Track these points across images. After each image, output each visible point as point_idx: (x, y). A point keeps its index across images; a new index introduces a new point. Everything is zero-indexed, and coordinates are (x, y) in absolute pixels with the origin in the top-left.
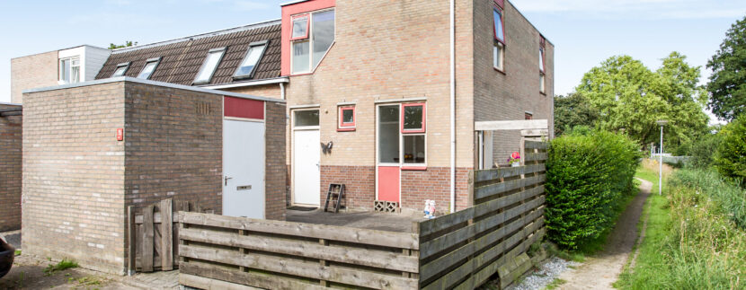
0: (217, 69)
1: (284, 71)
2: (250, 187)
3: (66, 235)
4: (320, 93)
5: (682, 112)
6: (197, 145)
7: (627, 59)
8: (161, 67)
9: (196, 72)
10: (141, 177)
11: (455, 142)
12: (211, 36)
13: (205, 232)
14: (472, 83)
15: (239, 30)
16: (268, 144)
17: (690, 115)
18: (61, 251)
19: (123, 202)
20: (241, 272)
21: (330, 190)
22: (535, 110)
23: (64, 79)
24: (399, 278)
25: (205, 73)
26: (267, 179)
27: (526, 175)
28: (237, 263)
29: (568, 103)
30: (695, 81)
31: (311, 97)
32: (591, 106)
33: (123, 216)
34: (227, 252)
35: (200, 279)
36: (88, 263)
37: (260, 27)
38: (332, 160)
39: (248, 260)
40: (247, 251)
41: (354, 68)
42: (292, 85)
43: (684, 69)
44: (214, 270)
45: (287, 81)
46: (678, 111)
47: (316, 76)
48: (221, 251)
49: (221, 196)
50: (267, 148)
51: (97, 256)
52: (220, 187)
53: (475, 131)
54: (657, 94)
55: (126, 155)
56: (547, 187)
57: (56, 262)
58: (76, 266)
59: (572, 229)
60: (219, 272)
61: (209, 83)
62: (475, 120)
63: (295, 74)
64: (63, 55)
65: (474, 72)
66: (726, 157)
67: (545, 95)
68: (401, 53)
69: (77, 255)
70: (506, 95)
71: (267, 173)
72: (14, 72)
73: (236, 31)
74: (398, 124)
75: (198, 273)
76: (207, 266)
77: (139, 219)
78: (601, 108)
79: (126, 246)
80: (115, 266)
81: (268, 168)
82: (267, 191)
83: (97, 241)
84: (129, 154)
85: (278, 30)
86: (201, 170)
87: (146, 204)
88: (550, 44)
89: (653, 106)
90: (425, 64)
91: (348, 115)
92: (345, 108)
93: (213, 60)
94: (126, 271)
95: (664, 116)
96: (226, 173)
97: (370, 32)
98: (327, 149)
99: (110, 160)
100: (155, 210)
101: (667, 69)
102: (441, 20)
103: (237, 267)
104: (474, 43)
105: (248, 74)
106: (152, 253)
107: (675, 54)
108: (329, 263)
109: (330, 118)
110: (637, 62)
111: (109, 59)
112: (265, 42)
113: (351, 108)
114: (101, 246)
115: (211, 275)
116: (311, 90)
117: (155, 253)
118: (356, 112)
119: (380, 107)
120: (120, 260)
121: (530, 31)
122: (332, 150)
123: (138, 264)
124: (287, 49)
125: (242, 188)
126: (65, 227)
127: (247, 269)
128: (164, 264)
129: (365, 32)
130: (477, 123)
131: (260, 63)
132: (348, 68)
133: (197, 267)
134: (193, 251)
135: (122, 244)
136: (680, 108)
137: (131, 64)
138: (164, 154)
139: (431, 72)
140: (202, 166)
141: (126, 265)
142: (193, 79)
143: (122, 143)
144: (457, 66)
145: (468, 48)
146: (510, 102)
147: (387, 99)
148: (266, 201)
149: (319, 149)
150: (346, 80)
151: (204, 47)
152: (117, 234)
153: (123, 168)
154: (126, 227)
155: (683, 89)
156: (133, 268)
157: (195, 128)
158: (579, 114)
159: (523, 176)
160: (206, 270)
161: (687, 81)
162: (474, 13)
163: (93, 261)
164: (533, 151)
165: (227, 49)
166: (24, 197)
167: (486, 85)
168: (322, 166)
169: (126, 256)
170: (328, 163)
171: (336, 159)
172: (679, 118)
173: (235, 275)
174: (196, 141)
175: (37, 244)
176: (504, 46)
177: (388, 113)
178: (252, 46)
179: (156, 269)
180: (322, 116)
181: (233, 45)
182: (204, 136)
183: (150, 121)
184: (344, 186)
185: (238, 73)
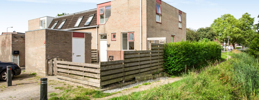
0: (80, 23)
1: (98, 24)
2: (80, 56)
3: (34, 67)
4: (107, 30)
5: (247, 33)
6: (65, 45)
7: (229, 15)
8: (66, 22)
9: (75, 24)
10: (50, 53)
11: (142, 44)
12: (80, 13)
13: (61, 65)
14: (146, 27)
15: (87, 11)
16: (86, 44)
17: (250, 34)
18: (33, 71)
19: (45, 58)
20: (68, 74)
21: (109, 57)
22: (176, 33)
23: (41, 26)
24: (96, 74)
25: (77, 24)
26: (86, 54)
27: (152, 53)
28: (68, 72)
29: (206, 30)
30: (253, 23)
31: (105, 31)
32: (215, 31)
33: (45, 62)
34: (66, 70)
35: (61, 76)
36: (39, 73)
37: (93, 10)
38: (110, 49)
39: (69, 72)
40: (70, 70)
41: (116, 22)
42: (100, 27)
43: (249, 19)
44: (63, 74)
45: (98, 26)
46: (245, 33)
47: (106, 25)
48: (65, 70)
49: (72, 58)
50: (85, 45)
51: (40, 72)
52: (71, 55)
53: (147, 41)
54: (238, 27)
55: (46, 47)
56: (164, 57)
57: (32, 73)
58: (36, 74)
59: (172, 68)
60: (64, 75)
61: (78, 27)
62: (147, 37)
63: (101, 24)
64: (41, 19)
65: (147, 24)
66: (252, 49)
67: (181, 29)
68: (127, 18)
69: (36, 72)
70: (162, 30)
71: (85, 52)
72: (29, 24)
73: (86, 11)
74: (127, 39)
75: (60, 75)
76: (62, 73)
77: (49, 63)
78: (218, 32)
79: (46, 69)
80: (44, 74)
81: (86, 51)
82: (85, 57)
83: (40, 68)
84: (47, 47)
85: (96, 11)
86: (66, 51)
87: (51, 59)
88: (184, 13)
89: (236, 31)
90: (134, 21)
91: (114, 36)
92: (113, 34)
93: (80, 20)
94: (46, 75)
95: (240, 35)
96: (73, 52)
97: (120, 12)
98: (109, 46)
99: (42, 48)
100: (53, 61)
101: (243, 19)
102: (138, 9)
103: (68, 73)
104: (147, 15)
105: (88, 24)
106: (52, 71)
107: (247, 13)
108: (85, 72)
109: (109, 37)
110: (232, 16)
111: (53, 20)
112: (93, 15)
113: (115, 34)
114: (41, 69)
115: (63, 75)
116: (105, 29)
117: (53, 71)
118: (117, 35)
119: (123, 34)
120: (45, 72)
121: (174, 9)
122: (110, 46)
123: (49, 73)
124: (98, 17)
125: (78, 56)
126: (34, 65)
127: (70, 74)
128: (55, 74)
129: (118, 12)
130: (148, 38)
131: (91, 21)
132: (114, 22)
133: (60, 74)
134: (59, 70)
135: (45, 69)
136: (246, 32)
137: (59, 21)
138: (56, 47)
139: (136, 24)
140: (66, 50)
141: (46, 74)
142: (74, 26)
143: (45, 44)
144: (142, 22)
145: (145, 17)
146: (163, 32)
147: (125, 31)
148: (85, 60)
149: (107, 46)
150: (114, 26)
151: (78, 16)
152: (44, 66)
153: (45, 50)
154: (46, 65)
155: (248, 25)
156: (48, 74)
157: (64, 41)
158: (209, 34)
159: (151, 53)
160: (62, 74)
161: (250, 22)
162: (147, 7)
163: (40, 73)
164: (158, 46)
165: (83, 17)
166: (26, 58)
167: (153, 27)
168: (107, 51)
169: (46, 71)
170: (109, 50)
171: (111, 49)
172: (246, 35)
173: (67, 75)
174: (64, 44)
175: (28, 69)
176: (161, 15)
177: (125, 35)
178: (90, 16)
179: (53, 75)
180: (108, 37)
181: (85, 16)
182: (67, 42)
183: (52, 39)
184: (113, 56)
185: (85, 24)
